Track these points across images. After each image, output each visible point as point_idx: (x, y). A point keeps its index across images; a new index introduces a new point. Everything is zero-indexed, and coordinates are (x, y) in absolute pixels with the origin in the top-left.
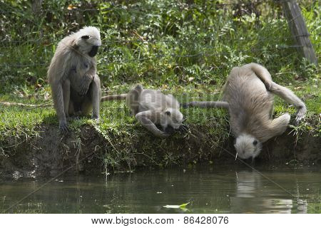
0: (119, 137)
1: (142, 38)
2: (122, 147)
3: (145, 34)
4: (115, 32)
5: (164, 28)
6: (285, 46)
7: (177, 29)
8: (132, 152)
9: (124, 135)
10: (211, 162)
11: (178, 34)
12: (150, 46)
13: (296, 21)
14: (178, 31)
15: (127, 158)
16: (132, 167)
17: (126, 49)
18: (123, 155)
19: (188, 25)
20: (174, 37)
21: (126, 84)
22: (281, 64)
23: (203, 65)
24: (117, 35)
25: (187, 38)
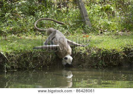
0: (10, 56)
1: (20, 16)
2: (12, 60)
3: (22, 15)
5: (29, 12)
6: (78, 20)
7: (35, 13)
8: (16, 62)
9: (13, 56)
10: (48, 67)
11: (35, 15)
12: (24, 20)
13: (83, 10)
14: (35, 14)
15: (14, 65)
16: (16, 69)
17: (14, 21)
18: (12, 64)
19: (39, 11)
20: (34, 16)
21: (13, 35)
22: (77, 27)
23: (45, 28)
24: (10, 15)
25: (39, 17)
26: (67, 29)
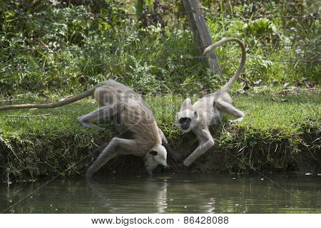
0: (21, 146)
1: (47, 46)
2: (25, 156)
3: (50, 43)
4: (20, 40)
5: (69, 37)
6: (190, 57)
7: (83, 38)
8: (34, 161)
9: (26, 144)
10: (114, 172)
11: (83, 43)
12: (55, 55)
13: (201, 31)
14: (83, 41)
15: (29, 167)
16: (35, 176)
17: (31, 58)
18: (25, 164)
19: (93, 35)
20: (80, 46)
21: (30, 93)
22: (185, 74)
23: (108, 75)
24: (22, 43)
25: (92, 48)
26: (163, 79)
